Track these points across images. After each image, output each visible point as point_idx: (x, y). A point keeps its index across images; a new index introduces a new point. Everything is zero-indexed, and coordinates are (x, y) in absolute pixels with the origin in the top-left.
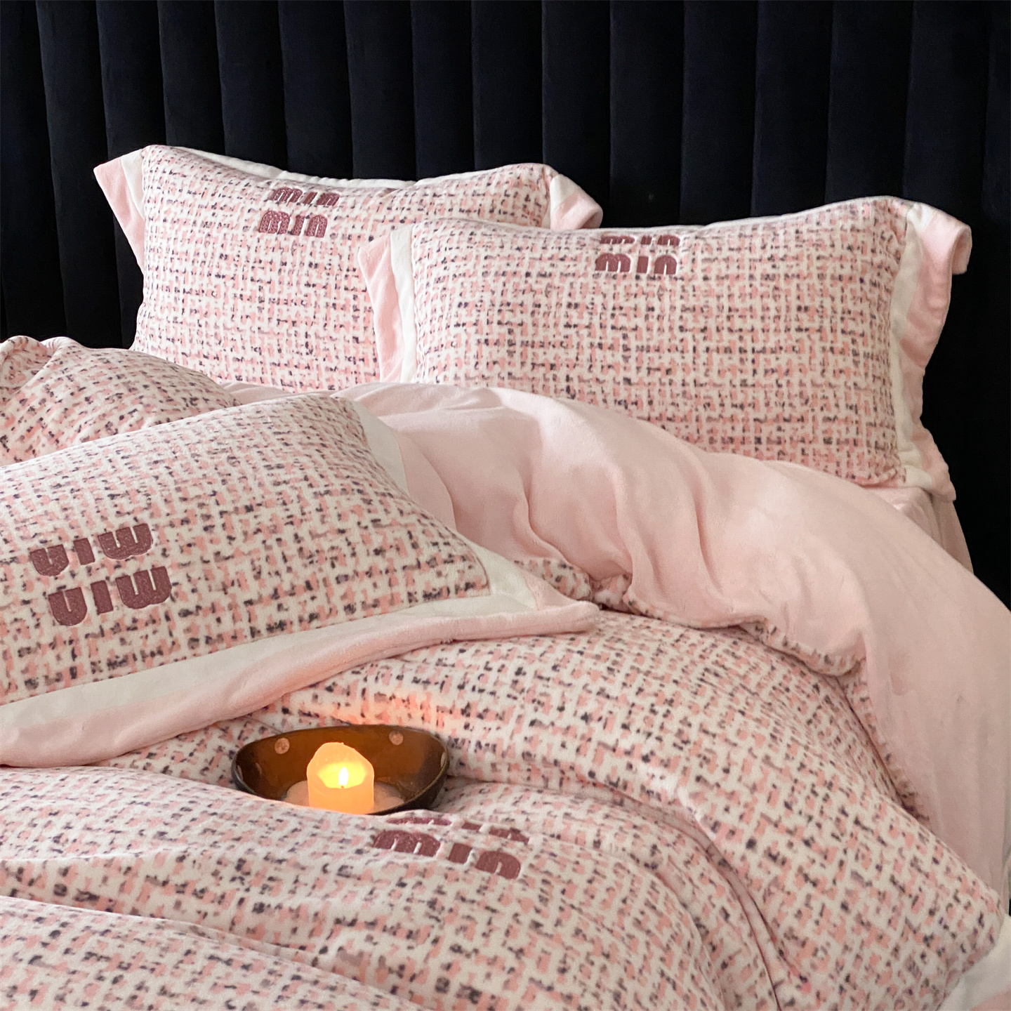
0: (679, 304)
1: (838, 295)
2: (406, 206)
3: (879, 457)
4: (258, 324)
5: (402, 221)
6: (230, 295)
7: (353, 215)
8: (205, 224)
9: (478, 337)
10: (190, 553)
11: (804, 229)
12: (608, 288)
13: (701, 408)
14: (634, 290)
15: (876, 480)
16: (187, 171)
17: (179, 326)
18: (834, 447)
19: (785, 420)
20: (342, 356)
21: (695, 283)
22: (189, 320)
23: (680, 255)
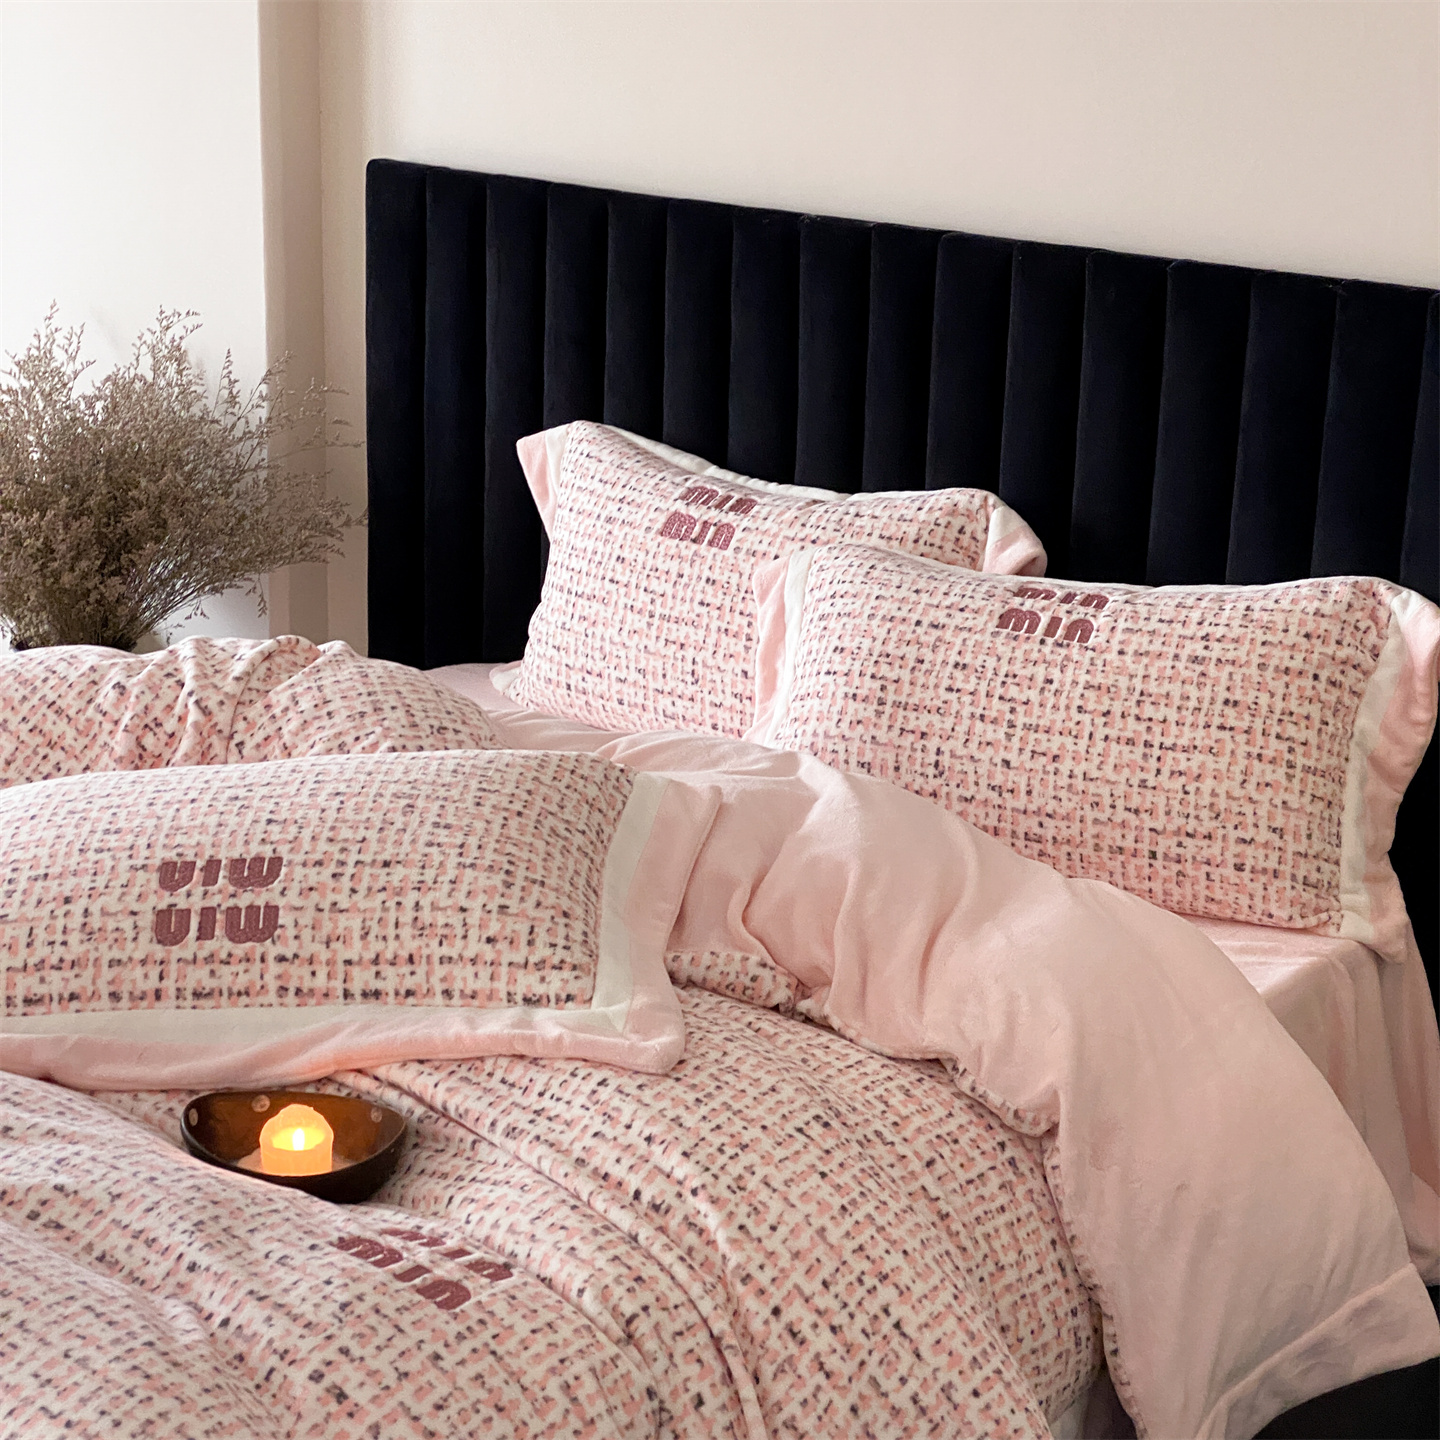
0: (1083, 678)
1: (1281, 691)
2: (823, 524)
3: (1308, 896)
4: (645, 641)
5: (814, 542)
6: (621, 605)
7: (763, 528)
8: (609, 520)
9: (846, 689)
10: (307, 897)
11: (1256, 606)
12: (1004, 650)
13: (1087, 807)
14: (1035, 656)
15: (1299, 923)
16: (604, 456)
17: (565, 633)
18: (1246, 875)
19: (1188, 835)
20: (728, 690)
21: (1108, 656)
22: (576, 628)
23: (1100, 621)
